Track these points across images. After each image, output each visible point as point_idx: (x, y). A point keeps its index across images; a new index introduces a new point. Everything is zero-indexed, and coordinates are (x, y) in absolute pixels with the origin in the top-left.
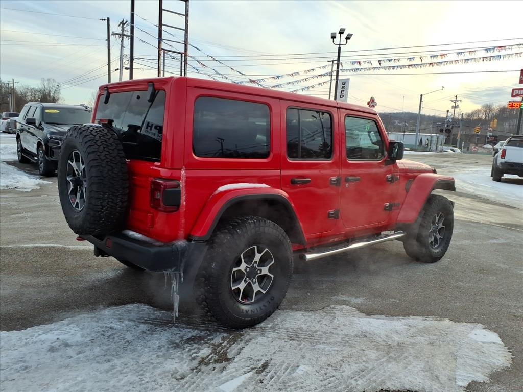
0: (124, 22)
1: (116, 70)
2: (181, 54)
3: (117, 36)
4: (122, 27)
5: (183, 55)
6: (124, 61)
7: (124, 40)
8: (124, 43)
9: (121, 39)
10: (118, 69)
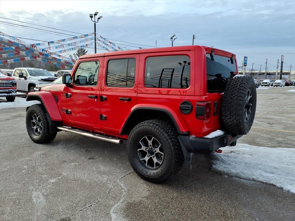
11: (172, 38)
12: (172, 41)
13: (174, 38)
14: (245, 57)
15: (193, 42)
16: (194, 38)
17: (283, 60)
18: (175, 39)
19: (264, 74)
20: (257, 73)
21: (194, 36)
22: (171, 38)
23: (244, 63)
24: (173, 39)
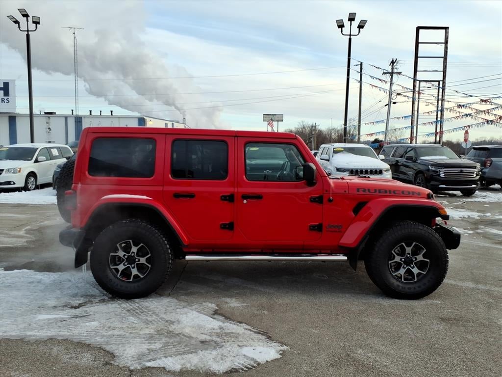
0: (394, 61)
1: (386, 106)
2: (439, 81)
3: (388, 75)
4: (392, 66)
5: (441, 83)
6: (392, 96)
7: (393, 77)
8: (393, 80)
9: (391, 77)
10: (387, 105)
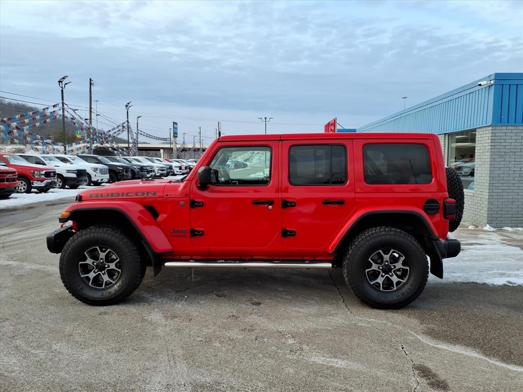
11: (62, 82)
12: (62, 88)
13: (65, 81)
14: (175, 123)
15: (90, 91)
16: (91, 84)
17: (221, 129)
18: (66, 84)
19: (199, 149)
20: (190, 148)
21: (91, 80)
22: (59, 82)
23: (174, 133)
24: (64, 83)
